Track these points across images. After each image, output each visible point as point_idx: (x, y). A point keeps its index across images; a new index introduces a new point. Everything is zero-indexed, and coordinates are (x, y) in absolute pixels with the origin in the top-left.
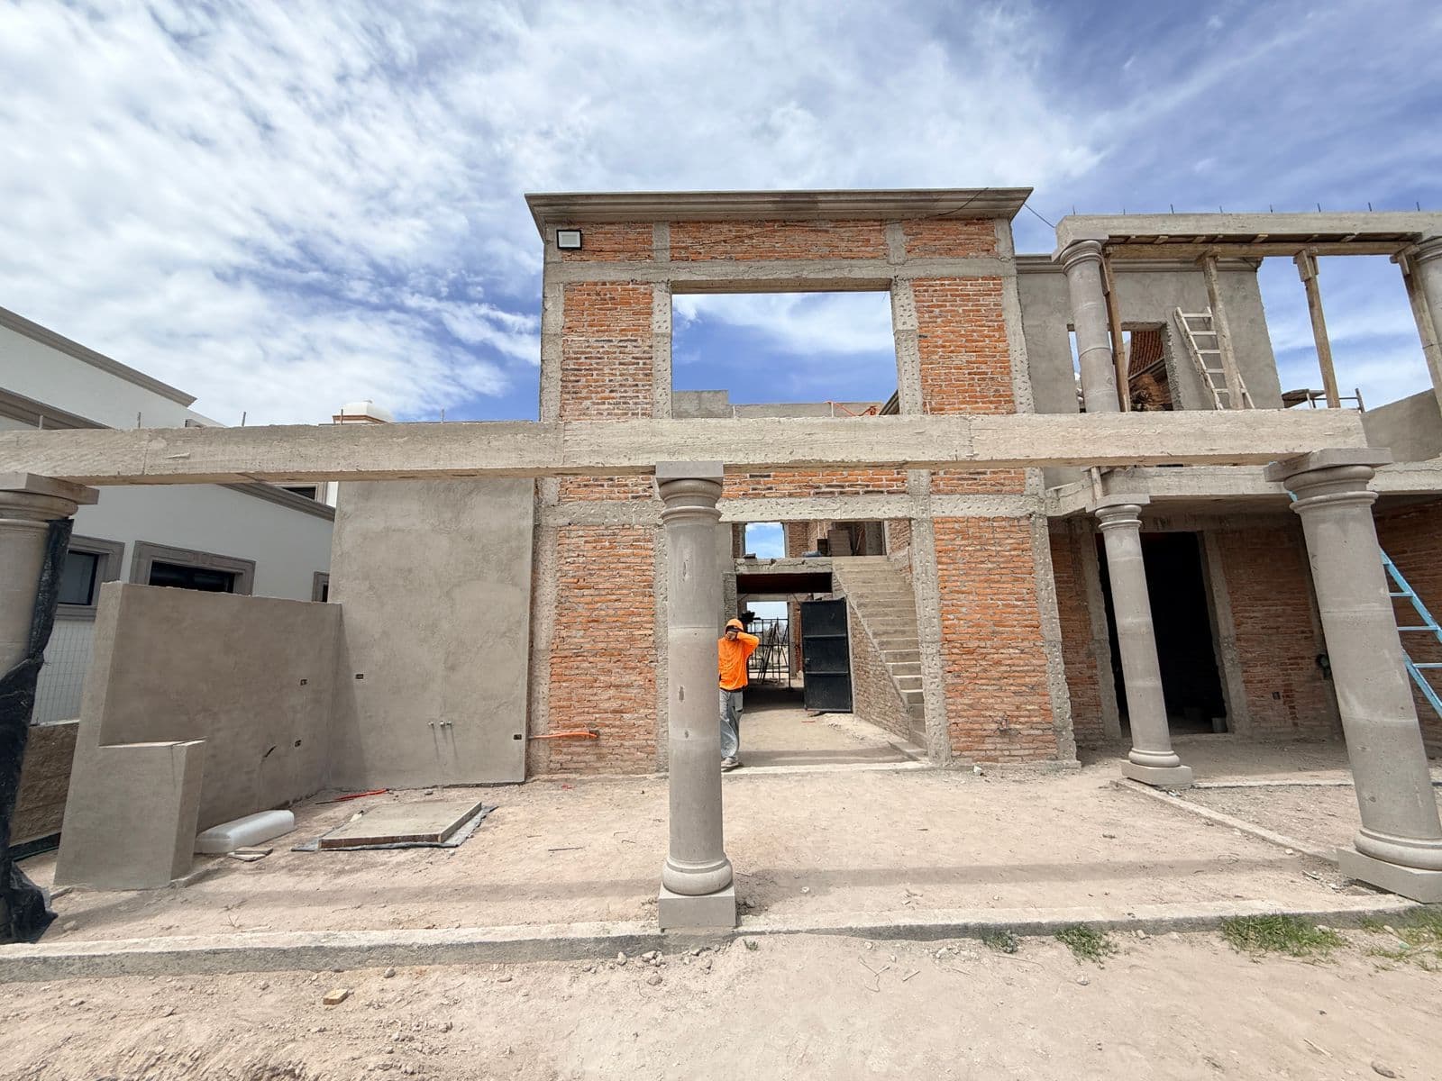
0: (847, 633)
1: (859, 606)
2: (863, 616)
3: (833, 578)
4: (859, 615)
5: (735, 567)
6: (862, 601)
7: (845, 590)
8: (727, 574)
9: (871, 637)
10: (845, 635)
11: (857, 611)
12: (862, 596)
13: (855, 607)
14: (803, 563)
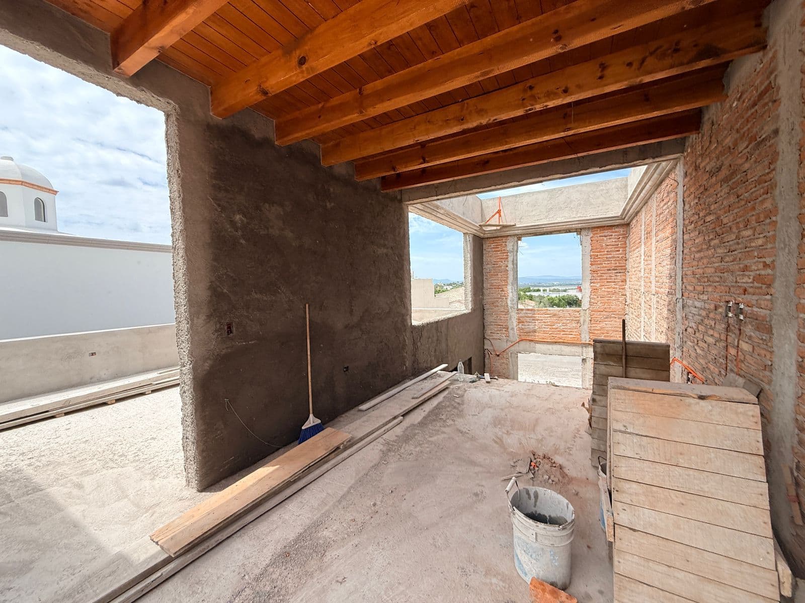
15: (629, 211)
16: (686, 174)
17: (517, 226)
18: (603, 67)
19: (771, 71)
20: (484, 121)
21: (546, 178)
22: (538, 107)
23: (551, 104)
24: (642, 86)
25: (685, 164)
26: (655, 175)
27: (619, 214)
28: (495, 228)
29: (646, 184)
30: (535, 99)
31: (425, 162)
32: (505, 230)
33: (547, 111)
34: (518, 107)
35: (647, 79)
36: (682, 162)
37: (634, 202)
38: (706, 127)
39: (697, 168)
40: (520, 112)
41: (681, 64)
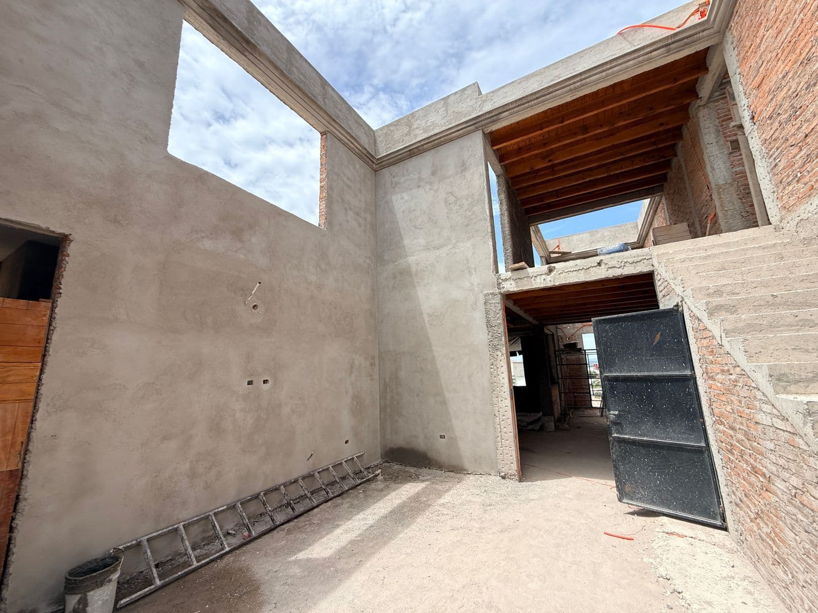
0: (693, 369)
1: (712, 312)
2: (727, 332)
3: (657, 277)
4: (716, 330)
5: (499, 284)
6: (717, 300)
7: (679, 290)
8: (488, 294)
9: (768, 388)
10: (688, 372)
11: (707, 322)
12: (718, 292)
13: (704, 316)
14: (599, 264)
15: (642, 235)
16: (666, 199)
17: (573, 252)
18: (633, 161)
19: (679, 162)
20: (592, 179)
21: (605, 207)
22: (612, 173)
23: (616, 172)
24: (645, 166)
25: (665, 195)
26: (654, 205)
27: (636, 240)
28: (557, 255)
29: (650, 212)
30: (611, 171)
31: (558, 197)
32: (564, 256)
33: (614, 175)
34: (604, 173)
35: (647, 164)
36: (663, 196)
37: (644, 227)
38: (669, 180)
39: (669, 194)
40: (606, 175)
41: (656, 160)
